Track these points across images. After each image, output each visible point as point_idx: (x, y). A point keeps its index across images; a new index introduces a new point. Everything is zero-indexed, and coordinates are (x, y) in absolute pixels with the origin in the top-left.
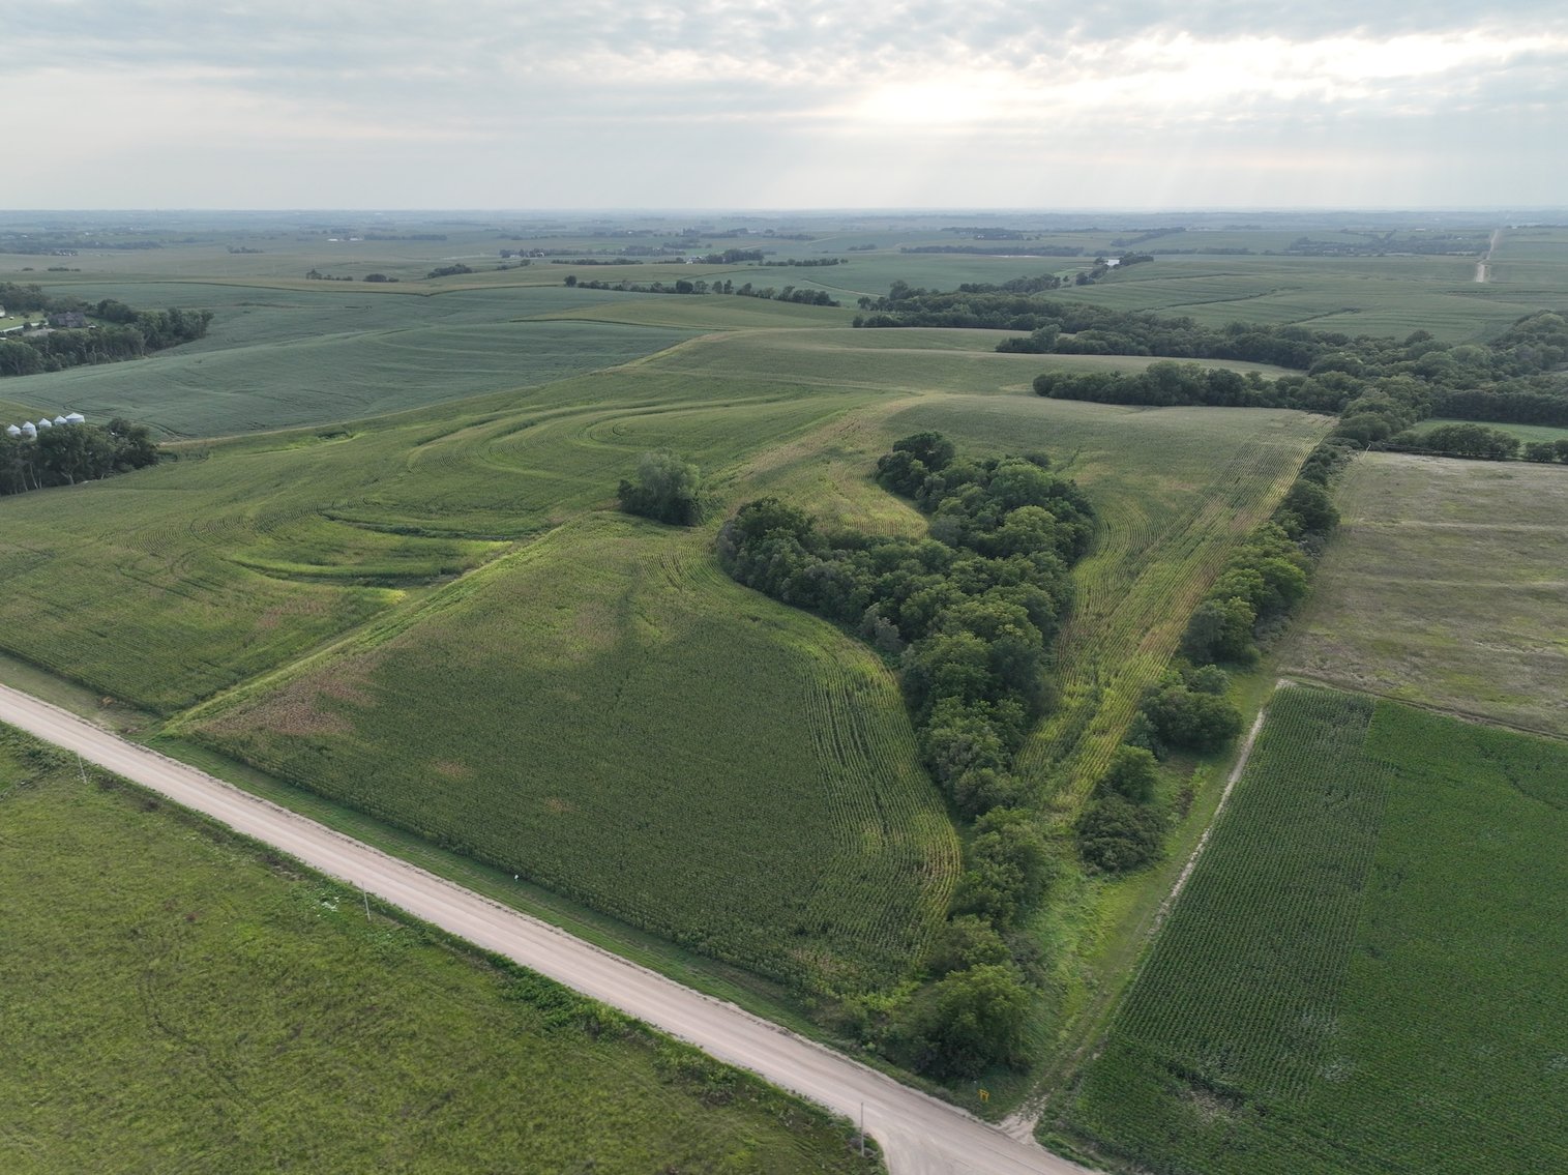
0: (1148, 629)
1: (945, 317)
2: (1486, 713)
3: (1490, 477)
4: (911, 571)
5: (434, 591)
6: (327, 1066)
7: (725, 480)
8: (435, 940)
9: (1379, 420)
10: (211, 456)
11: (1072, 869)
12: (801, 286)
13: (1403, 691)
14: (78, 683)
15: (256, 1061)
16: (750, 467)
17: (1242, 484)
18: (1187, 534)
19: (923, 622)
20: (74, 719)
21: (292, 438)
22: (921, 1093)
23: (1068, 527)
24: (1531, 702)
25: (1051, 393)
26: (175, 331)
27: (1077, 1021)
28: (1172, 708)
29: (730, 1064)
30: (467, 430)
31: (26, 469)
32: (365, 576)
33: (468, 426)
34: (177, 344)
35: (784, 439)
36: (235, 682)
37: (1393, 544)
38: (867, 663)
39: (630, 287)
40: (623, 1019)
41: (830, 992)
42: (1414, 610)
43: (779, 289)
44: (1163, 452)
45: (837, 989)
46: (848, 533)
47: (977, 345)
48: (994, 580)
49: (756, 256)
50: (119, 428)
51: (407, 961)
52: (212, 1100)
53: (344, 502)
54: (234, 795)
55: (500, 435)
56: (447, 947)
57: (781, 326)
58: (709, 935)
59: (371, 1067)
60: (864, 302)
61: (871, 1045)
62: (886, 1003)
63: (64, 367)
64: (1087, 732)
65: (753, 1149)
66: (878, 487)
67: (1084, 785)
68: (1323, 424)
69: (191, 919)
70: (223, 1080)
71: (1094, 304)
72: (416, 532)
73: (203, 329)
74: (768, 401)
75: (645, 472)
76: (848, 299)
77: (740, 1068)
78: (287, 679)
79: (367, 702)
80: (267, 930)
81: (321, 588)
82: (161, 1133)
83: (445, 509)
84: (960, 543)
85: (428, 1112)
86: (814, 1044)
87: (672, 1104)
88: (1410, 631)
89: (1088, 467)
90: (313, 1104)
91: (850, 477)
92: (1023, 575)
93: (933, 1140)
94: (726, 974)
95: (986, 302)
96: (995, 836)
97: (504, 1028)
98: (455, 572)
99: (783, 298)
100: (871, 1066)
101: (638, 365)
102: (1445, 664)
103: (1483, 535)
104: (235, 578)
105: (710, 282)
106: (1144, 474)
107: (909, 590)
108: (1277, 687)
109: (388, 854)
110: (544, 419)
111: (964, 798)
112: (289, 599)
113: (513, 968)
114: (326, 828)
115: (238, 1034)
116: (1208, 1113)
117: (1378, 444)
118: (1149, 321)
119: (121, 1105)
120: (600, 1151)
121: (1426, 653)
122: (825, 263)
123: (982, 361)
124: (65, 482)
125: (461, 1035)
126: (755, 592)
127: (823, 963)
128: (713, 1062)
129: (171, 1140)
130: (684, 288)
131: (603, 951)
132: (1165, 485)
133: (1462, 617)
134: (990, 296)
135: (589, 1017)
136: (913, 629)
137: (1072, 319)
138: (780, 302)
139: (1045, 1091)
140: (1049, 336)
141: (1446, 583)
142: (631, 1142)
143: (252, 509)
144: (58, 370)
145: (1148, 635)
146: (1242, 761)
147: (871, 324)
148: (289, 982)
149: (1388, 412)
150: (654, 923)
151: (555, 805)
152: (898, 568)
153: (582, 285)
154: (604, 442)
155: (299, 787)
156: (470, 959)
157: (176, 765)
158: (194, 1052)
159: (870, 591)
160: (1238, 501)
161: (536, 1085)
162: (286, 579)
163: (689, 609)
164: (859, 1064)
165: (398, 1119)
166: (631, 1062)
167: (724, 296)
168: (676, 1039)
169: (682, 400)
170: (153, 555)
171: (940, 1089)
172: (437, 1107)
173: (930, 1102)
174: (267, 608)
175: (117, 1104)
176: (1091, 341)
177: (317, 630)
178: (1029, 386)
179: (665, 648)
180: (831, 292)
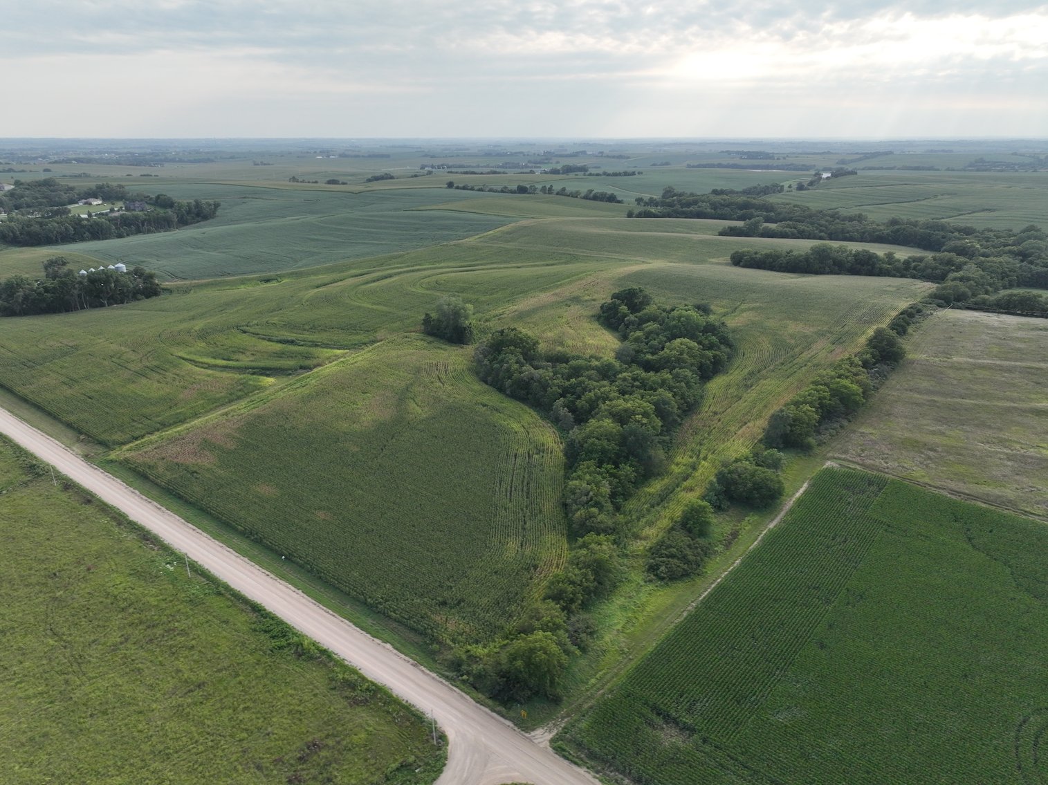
0: (746, 423)
1: (691, 212)
2: (967, 492)
3: (1032, 329)
4: (590, 378)
5: (292, 379)
6: (136, 662)
7: (497, 316)
8: (223, 592)
9: (963, 288)
10: (192, 292)
11: (638, 577)
12: (598, 189)
13: (914, 474)
14: (69, 425)
15: (98, 655)
16: (516, 307)
17: (846, 328)
18: (795, 362)
19: (590, 411)
20: (61, 447)
21: (243, 282)
22: (487, 710)
23: (709, 353)
24: (1005, 487)
25: (741, 264)
26: (197, 214)
27: (605, 674)
28: (736, 476)
29: (374, 680)
30: (350, 279)
31: (79, 296)
32: (254, 368)
33: (352, 277)
34: (198, 222)
35: (544, 290)
36: (158, 430)
37: (941, 373)
38: (548, 437)
39: (488, 189)
40: (318, 648)
41: (448, 641)
42: (942, 419)
43: (584, 191)
44: (798, 305)
45: (454, 641)
46: (559, 352)
47: (705, 231)
48: (644, 386)
49: (583, 169)
50: (138, 273)
51: (203, 603)
52: (66, 676)
53: (255, 322)
54: (136, 498)
55: (367, 283)
56: (230, 596)
57: (578, 216)
58: (387, 601)
59: (161, 664)
60: (639, 200)
61: (465, 677)
62: (480, 651)
63: (128, 235)
64: (679, 489)
65: (369, 733)
66: (597, 323)
67: (665, 523)
68: (925, 288)
69: (89, 569)
70: (75, 664)
71: (799, 203)
72: (292, 342)
73: (214, 213)
74: (548, 265)
75: (439, 309)
76: (629, 198)
77: (379, 684)
78: (188, 429)
79: (231, 445)
80: (130, 579)
81: (225, 375)
82: (31, 692)
83: (313, 329)
84: (633, 361)
85: (186, 693)
86: (431, 673)
87: (330, 702)
88: (933, 433)
89: (744, 314)
90: (121, 683)
91: (579, 317)
92: (663, 383)
93: (483, 739)
94: (391, 626)
95: (722, 201)
96: (584, 551)
97: (247, 647)
98: (308, 368)
99: (586, 198)
100: (461, 690)
101: (472, 240)
102: (951, 457)
103: (1010, 370)
104: (175, 366)
105: (539, 186)
106: (780, 320)
107: (585, 390)
108: (825, 467)
109: (214, 538)
110: (396, 274)
111: (578, 527)
112: (204, 381)
113: (263, 612)
114: (183, 521)
115: (92, 638)
116: (669, 738)
117: (959, 304)
118: (835, 216)
119: (15, 674)
120: (277, 726)
121: (940, 449)
122: (626, 174)
123: (701, 242)
124: (102, 305)
125: (220, 650)
126: (491, 388)
127: (451, 624)
128: (364, 679)
129: (35, 696)
130: (522, 190)
131: (321, 606)
132: (793, 328)
133: (977, 426)
134: (725, 197)
135: (298, 645)
136: (581, 417)
137: (779, 214)
138: (584, 200)
139: (568, 715)
140: (756, 225)
141: (972, 401)
142: (298, 722)
143: (199, 325)
144: (124, 237)
145: (744, 427)
146: (783, 513)
147: (639, 215)
148: (131, 610)
149: (972, 282)
150: (355, 591)
151: (321, 515)
152: (582, 376)
153: (458, 188)
154: (427, 289)
155: (174, 495)
156: (241, 605)
157: (110, 478)
158: (65, 647)
159: (560, 391)
160: (839, 341)
161: (254, 683)
162: (206, 368)
163: (444, 397)
164: (454, 688)
165: (166, 697)
166: (316, 676)
167: (547, 195)
168: (346, 663)
169: (493, 263)
170: (134, 351)
171: (499, 708)
172: (192, 691)
173: (490, 716)
174: (190, 386)
175: (12, 673)
176: (785, 229)
177: (216, 400)
178: (728, 259)
179: (422, 421)
180: (619, 194)
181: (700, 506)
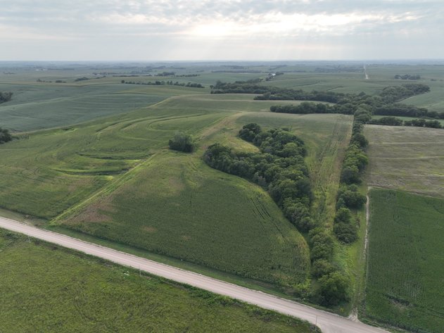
0: (330, 175)
1: (237, 91)
3: (399, 130)
4: (264, 162)
5: (122, 176)
6: (146, 324)
7: (197, 139)
8: (164, 281)
9: (364, 116)
10: (30, 137)
11: (338, 243)
12: (192, 83)
13: (400, 188)
14: (15, 211)
15: (123, 325)
16: (203, 134)
17: (339, 134)
18: (330, 149)
19: (272, 177)
20: (18, 222)
21: (54, 131)
22: (323, 311)
23: (300, 148)
24: (432, 189)
25: (275, 111)
28: (349, 197)
30: (110, 127)
32: (99, 172)
35: (209, 126)
36: (68, 208)
37: (383, 149)
39: (141, 83)
40: (231, 299)
42: (394, 166)
43: (186, 83)
44: (315, 127)
45: (290, 284)
47: (249, 98)
49: (173, 74)
51: (158, 289)
53: (83, 150)
55: (122, 128)
56: (168, 283)
58: (247, 272)
60: (211, 87)
61: (305, 299)
62: (305, 286)
64: (326, 205)
67: (331, 219)
68: (349, 117)
69: (83, 283)
72: (110, 158)
73: (10, 98)
75: (176, 137)
76: (207, 86)
78: (85, 205)
79: (114, 211)
80: (109, 283)
81: (85, 176)
83: (117, 151)
86: (288, 300)
87: (255, 323)
88: (396, 172)
91: (232, 136)
93: (332, 324)
94: (256, 283)
97: (196, 306)
98: (126, 170)
101: (154, 106)
102: (408, 180)
103: (404, 145)
104: (57, 175)
105: (166, 82)
106: (312, 133)
108: (369, 189)
110: (133, 123)
112: (77, 181)
113: (192, 287)
114: (115, 250)
115: (113, 317)
116: (400, 307)
118: (292, 91)
121: (402, 178)
122: (194, 76)
123: (252, 103)
125: (184, 310)
128: (262, 309)
130: (158, 83)
132: (319, 136)
133: (407, 167)
135: (221, 300)
136: (267, 179)
137: (271, 90)
138: (187, 87)
139: (356, 306)
140: (268, 95)
141: (400, 159)
143: (54, 153)
146: (367, 210)
147: (215, 93)
148: (123, 299)
150: (229, 270)
151: (185, 238)
152: (260, 162)
153: (127, 83)
154: (157, 129)
155: (102, 238)
156: (177, 286)
158: (101, 325)
159: (254, 169)
160: (340, 139)
161: (213, 322)
162: (73, 174)
163: (202, 177)
166: (239, 312)
167: (170, 85)
170: (27, 169)
171: (328, 309)
174: (71, 184)
176: (279, 96)
177: (89, 190)
178: (269, 109)
179: (199, 188)
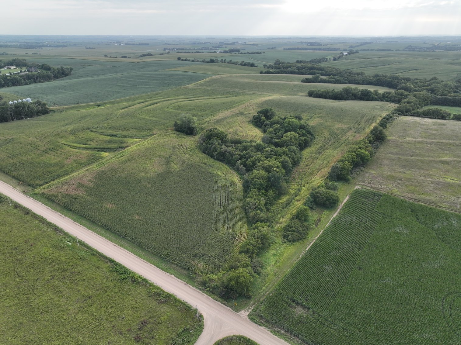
0: (320, 170)
1: (288, 71)
2: (416, 198)
3: (439, 125)
4: (252, 151)
5: (116, 153)
6: (59, 287)
7: (207, 122)
8: (95, 254)
9: (408, 106)
10: (64, 111)
11: (279, 241)
12: (246, 61)
13: (393, 191)
14: (14, 177)
15: (41, 285)
16: (215, 118)
17: (361, 126)
18: (340, 141)
19: (253, 166)
20: (11, 188)
21: (88, 106)
22: (219, 303)
23: (303, 138)
24: (431, 196)
25: (312, 96)
26: (62, 73)
27: (269, 285)
28: (318, 194)
29: (168, 292)
30: (138, 105)
31: (11, 114)
32: (98, 148)
33: (139, 103)
34: (63, 77)
35: (227, 109)
36: (56, 179)
37: (402, 145)
38: (235, 178)
39: (196, 61)
40: (141, 278)
41: (200, 273)
42: (403, 166)
43: (240, 61)
44: (339, 115)
45: (202, 273)
46: (237, 139)
47: (295, 80)
48: (276, 154)
49: (238, 51)
50: (39, 103)
51: (87, 259)
52: (27, 295)
53: (96, 126)
54: (50, 211)
55: (146, 107)
56: (98, 256)
57: (238, 73)
58: (170, 255)
59: (71, 288)
60: (265, 66)
61: (208, 289)
62: (214, 277)
63: (30, 84)
64: (294, 200)
65: (168, 316)
66: (252, 125)
67: (289, 216)
68: (393, 106)
69: (31, 245)
70: (31, 290)
71: (335, 67)
72: (115, 136)
73: (70, 73)
74: (227, 97)
75: (181, 119)
76: (260, 65)
77: (171, 294)
78: (71, 178)
79: (91, 185)
80: (51, 249)
81: (85, 152)
82: (12, 304)
83: (124, 129)
84: (270, 143)
85: (84, 301)
86: (193, 288)
87: (150, 302)
88: (400, 172)
89: (316, 120)
90: (53, 298)
91: (244, 122)
92: (284, 153)
93: (219, 316)
94: (173, 267)
95: (302, 66)
96: (256, 231)
97: (109, 279)
98: (123, 148)
100: (207, 294)
101: (192, 86)
102: (408, 183)
103: (430, 143)
104: (61, 148)
105: (220, 59)
106: (332, 122)
107: (250, 156)
108: (355, 189)
109: (88, 229)
110: (160, 102)
111: (251, 219)
112: (75, 155)
113: (115, 263)
114: (73, 221)
115: (37, 277)
116: (299, 311)
117: (407, 114)
118: (351, 73)
119: (3, 295)
120: (127, 314)
121: (403, 180)
122: (257, 53)
123: (295, 86)
124: (22, 119)
125: (97, 281)
126: (207, 156)
127: (200, 265)
128: (163, 291)
129: (14, 305)
130: (212, 61)
131: (141, 259)
132: (338, 125)
133: (417, 168)
134: (303, 64)
135: (132, 277)
136: (249, 169)
137: (327, 72)
138: (240, 66)
139: (254, 304)
140: (317, 77)
141: (415, 158)
142: (136, 312)
143: (70, 128)
144: (28, 85)
145: (320, 172)
146: (339, 210)
147: (265, 73)
148: (54, 264)
149: (413, 104)
150: (156, 252)
151: (137, 217)
152: (248, 150)
153: (182, 60)
154: (174, 109)
155: (68, 209)
156: (104, 260)
157: (36, 202)
158: (25, 282)
159: (239, 157)
160: (357, 131)
161: (114, 295)
162: (76, 149)
163: (187, 160)
164: (204, 294)
165: (75, 303)
166: (141, 291)
167: (223, 64)
168: (155, 284)
169: (202, 96)
170: (41, 141)
171: (224, 302)
172: (86, 300)
173: (220, 305)
174: (69, 157)
176: (330, 79)
177: (81, 164)
178: (306, 93)
179: (178, 172)
180: (256, 63)
181: (304, 209)
